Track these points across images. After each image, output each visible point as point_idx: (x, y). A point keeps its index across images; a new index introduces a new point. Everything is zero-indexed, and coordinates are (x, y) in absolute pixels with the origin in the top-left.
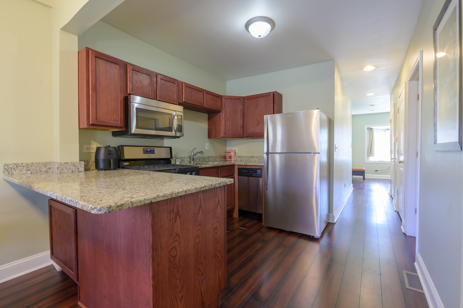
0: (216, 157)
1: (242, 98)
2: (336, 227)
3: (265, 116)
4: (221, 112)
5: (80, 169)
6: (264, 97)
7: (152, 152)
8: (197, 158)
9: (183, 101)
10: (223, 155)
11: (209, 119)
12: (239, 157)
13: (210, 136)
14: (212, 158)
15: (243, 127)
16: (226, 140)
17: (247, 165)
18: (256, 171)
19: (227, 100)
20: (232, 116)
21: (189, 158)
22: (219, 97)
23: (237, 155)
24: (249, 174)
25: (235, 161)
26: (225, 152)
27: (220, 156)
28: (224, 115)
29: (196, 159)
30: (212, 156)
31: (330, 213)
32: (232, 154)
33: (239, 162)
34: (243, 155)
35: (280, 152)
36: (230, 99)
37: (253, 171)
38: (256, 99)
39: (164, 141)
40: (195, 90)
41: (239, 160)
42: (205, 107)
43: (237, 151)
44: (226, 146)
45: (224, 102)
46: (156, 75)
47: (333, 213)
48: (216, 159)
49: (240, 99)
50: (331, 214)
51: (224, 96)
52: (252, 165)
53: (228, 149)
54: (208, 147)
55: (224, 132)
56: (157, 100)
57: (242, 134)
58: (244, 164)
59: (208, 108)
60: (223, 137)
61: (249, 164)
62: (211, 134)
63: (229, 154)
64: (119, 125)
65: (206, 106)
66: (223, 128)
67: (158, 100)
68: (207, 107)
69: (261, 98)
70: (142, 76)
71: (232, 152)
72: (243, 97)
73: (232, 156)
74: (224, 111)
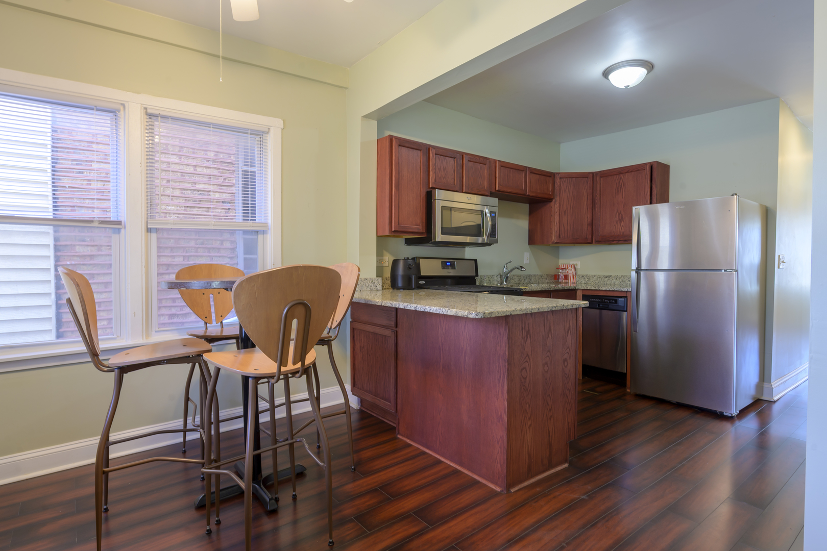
0: (541, 276)
1: (591, 175)
2: (776, 408)
3: (634, 208)
4: (553, 200)
5: (378, 287)
6: (633, 173)
7: (452, 266)
8: (514, 277)
9: (497, 189)
10: (553, 272)
11: (531, 213)
12: (583, 276)
13: (532, 241)
14: (535, 278)
15: (592, 224)
16: (558, 247)
17: (599, 290)
18: (616, 302)
19: (565, 179)
20: (572, 206)
21: (499, 276)
22: (550, 177)
23: (579, 273)
24: (602, 304)
25: (574, 283)
26: (557, 268)
27: (547, 275)
28: (558, 205)
29: (511, 279)
30: (535, 275)
31: (764, 383)
32: (570, 271)
33: (583, 285)
34: (591, 273)
35: (666, 268)
36: (570, 178)
37: (610, 300)
38: (617, 176)
39: (465, 251)
40: (514, 170)
41: (583, 282)
42: (528, 195)
43: (578, 267)
44: (558, 258)
45: (559, 184)
46: (463, 156)
47: (770, 381)
48: (541, 279)
49: (587, 177)
50: (766, 385)
51: (558, 174)
52: (609, 291)
53: (562, 262)
54: (529, 260)
55: (558, 234)
56: (463, 192)
57: (590, 237)
58: (593, 288)
59: (532, 196)
60: (556, 243)
61: (604, 289)
62: (534, 239)
63: (564, 271)
65: (529, 194)
66: (555, 227)
67: (465, 193)
68: (531, 194)
69: (627, 174)
70: (445, 161)
71: (569, 268)
72: (592, 173)
73: (570, 275)
74: (558, 199)
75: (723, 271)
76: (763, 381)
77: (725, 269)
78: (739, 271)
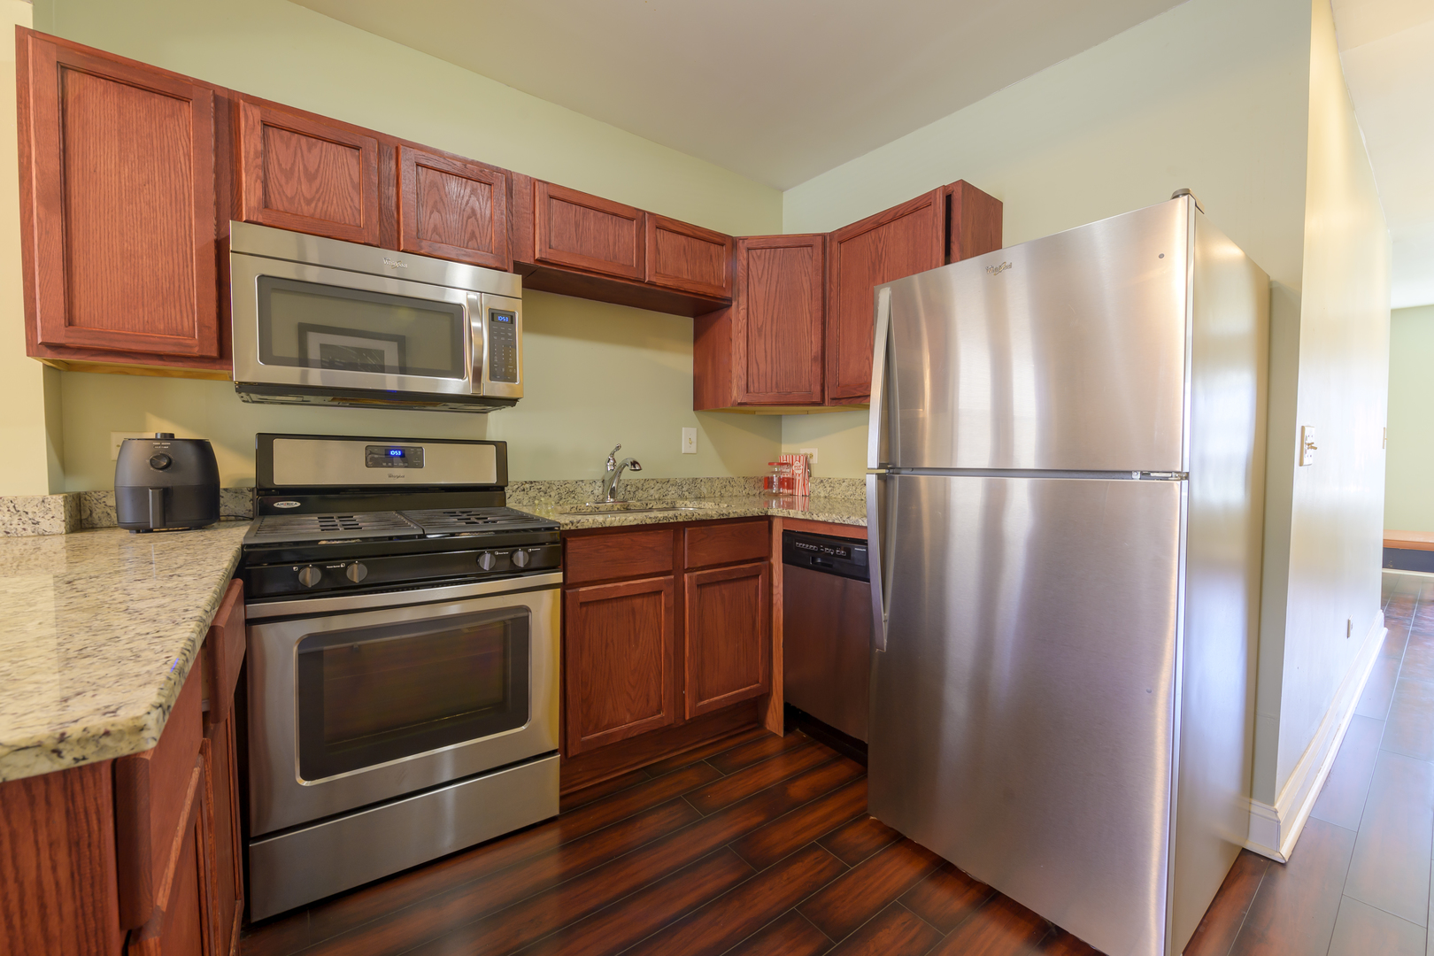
0: (730, 481)
1: (820, 240)
2: (1286, 886)
3: (880, 289)
4: (734, 304)
5: (45, 525)
6: (905, 219)
7: (410, 459)
8: (640, 485)
9: (537, 256)
10: (764, 471)
11: (698, 335)
12: (822, 481)
13: (698, 405)
14: (712, 486)
15: (823, 358)
16: (779, 417)
17: (813, 521)
18: (848, 551)
19: (759, 251)
20: (775, 316)
21: (599, 483)
22: (722, 245)
23: (816, 473)
24: (822, 559)
25: (806, 496)
26: (770, 464)
27: (746, 479)
28: (743, 313)
29: (633, 489)
30: (710, 479)
31: (1254, 801)
32: (798, 469)
33: (822, 500)
34: (837, 475)
36: (771, 248)
37: (834, 548)
38: (873, 233)
39: (486, 421)
40: (601, 214)
41: (822, 495)
42: (650, 283)
43: (814, 461)
44: (780, 441)
45: (745, 263)
46: (397, 148)
47: (1270, 799)
48: (728, 488)
49: (811, 246)
50: (1258, 808)
51: (744, 239)
52: (833, 523)
53: (787, 449)
54: (694, 445)
55: (743, 383)
56: (399, 250)
57: (818, 388)
59: (665, 287)
60: (740, 404)
61: (821, 518)
62: (706, 396)
63: (785, 469)
64: (196, 351)
65: (654, 279)
66: (738, 368)
67: (402, 251)
68: (660, 281)
69: (892, 224)
70: (316, 151)
71: (796, 464)
72: (823, 236)
73: (798, 478)
74: (743, 299)
75: (1136, 476)
76: (1251, 796)
77: (1145, 469)
78: (1194, 477)
